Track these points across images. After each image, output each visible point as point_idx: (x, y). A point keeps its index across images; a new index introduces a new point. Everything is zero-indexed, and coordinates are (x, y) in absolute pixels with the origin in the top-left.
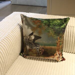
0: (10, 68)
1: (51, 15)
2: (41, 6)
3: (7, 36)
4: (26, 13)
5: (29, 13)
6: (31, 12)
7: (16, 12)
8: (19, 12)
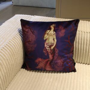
0: (11, 82)
1: (60, 18)
2: (49, 8)
3: (8, 43)
4: (30, 16)
5: (34, 15)
6: (36, 15)
7: (18, 15)
8: (22, 15)
